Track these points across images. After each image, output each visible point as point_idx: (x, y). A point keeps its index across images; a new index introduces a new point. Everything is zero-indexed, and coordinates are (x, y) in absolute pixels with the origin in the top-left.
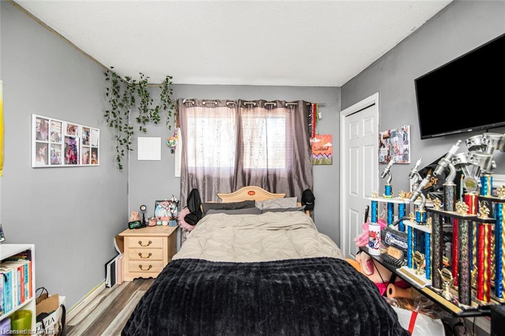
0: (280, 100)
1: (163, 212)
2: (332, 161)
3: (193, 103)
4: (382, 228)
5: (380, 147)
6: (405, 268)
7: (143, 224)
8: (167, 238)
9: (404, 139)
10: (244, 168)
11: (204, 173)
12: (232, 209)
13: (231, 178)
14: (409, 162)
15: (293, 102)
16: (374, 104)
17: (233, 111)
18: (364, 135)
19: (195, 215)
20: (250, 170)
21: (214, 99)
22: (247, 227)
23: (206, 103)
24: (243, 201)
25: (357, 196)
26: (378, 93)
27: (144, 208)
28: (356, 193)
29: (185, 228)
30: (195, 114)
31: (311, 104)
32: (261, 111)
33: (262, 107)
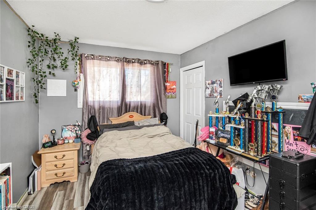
0: (149, 59)
1: (69, 134)
2: (176, 96)
3: (92, 57)
4: (216, 129)
5: (206, 89)
6: (230, 146)
7: (53, 144)
8: (77, 151)
9: (220, 85)
10: (126, 101)
11: (100, 105)
12: (119, 128)
13: (118, 108)
14: (223, 97)
15: (156, 61)
16: (202, 66)
17: (119, 65)
18: (195, 82)
19: (95, 133)
20: (130, 102)
21: (107, 56)
22: (135, 137)
23: (101, 58)
24: (126, 122)
25: (191, 115)
26: (204, 61)
27: (54, 132)
28: (190, 113)
29: (87, 143)
30: (93, 64)
31: (165, 63)
32: (138, 65)
33: (138, 63)
